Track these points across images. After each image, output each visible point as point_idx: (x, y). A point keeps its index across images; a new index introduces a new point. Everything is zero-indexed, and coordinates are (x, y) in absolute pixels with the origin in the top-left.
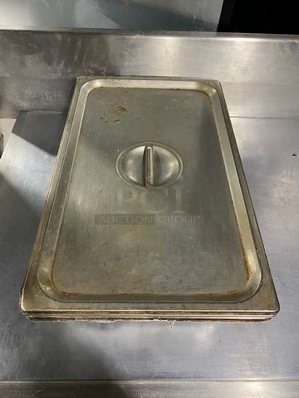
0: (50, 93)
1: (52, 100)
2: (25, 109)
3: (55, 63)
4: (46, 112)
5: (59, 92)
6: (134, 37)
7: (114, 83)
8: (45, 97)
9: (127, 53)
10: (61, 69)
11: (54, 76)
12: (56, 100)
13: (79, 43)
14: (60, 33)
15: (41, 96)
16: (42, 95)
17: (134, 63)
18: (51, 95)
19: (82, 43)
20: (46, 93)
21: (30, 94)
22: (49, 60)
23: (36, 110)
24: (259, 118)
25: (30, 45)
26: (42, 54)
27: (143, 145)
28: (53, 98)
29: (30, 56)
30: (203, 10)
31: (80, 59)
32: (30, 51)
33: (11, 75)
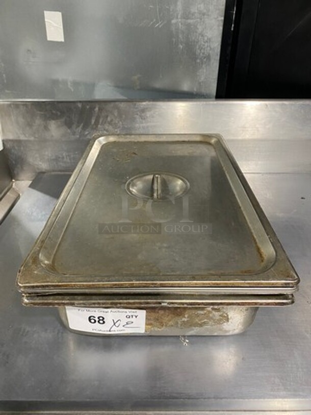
0: (67, 154)
1: (68, 161)
2: (44, 170)
3: (74, 126)
4: (63, 173)
5: (76, 153)
6: (144, 103)
7: (126, 138)
8: (63, 158)
9: (137, 117)
10: (79, 131)
11: (73, 138)
12: (72, 161)
13: (97, 109)
14: (80, 102)
15: (59, 158)
16: (61, 156)
17: (144, 125)
18: (69, 156)
19: (99, 109)
20: (64, 154)
21: (50, 155)
22: (69, 124)
23: (53, 171)
24: (264, 173)
25: (54, 112)
26: (63, 120)
27: (152, 174)
28: (70, 159)
29: (53, 122)
30: (202, 84)
31: (97, 123)
32: (54, 117)
33: (35, 138)
